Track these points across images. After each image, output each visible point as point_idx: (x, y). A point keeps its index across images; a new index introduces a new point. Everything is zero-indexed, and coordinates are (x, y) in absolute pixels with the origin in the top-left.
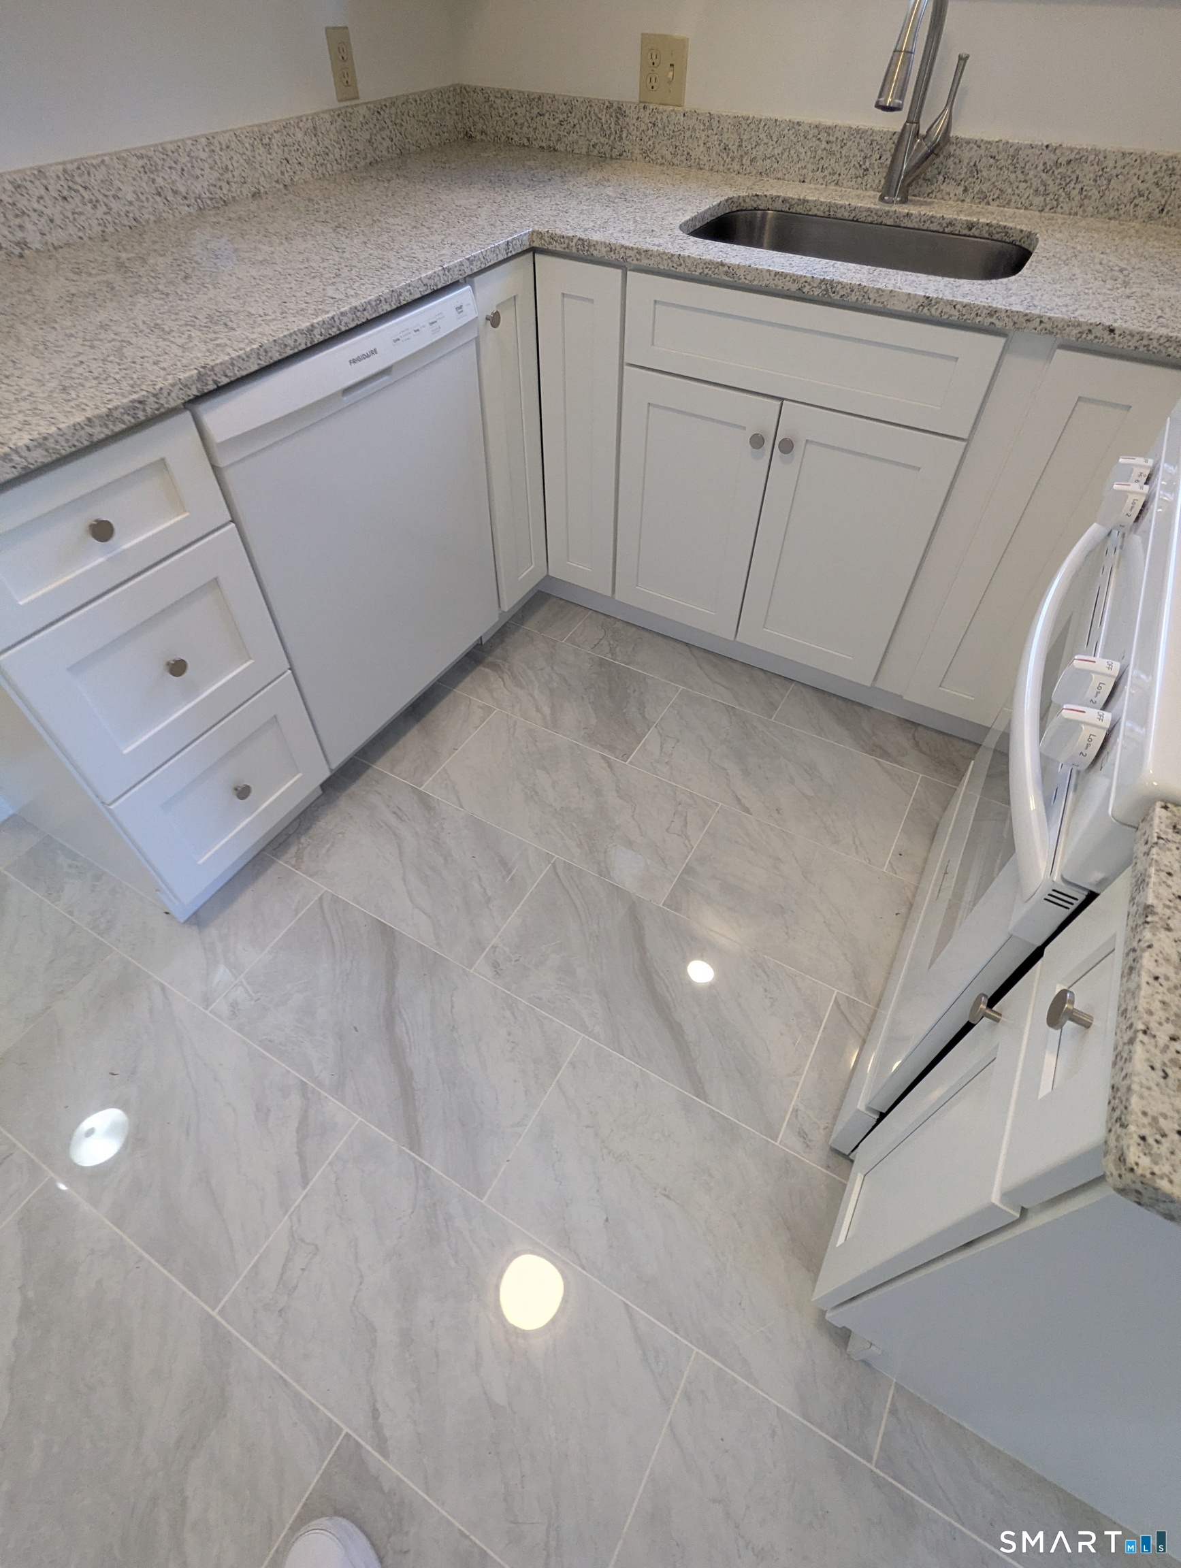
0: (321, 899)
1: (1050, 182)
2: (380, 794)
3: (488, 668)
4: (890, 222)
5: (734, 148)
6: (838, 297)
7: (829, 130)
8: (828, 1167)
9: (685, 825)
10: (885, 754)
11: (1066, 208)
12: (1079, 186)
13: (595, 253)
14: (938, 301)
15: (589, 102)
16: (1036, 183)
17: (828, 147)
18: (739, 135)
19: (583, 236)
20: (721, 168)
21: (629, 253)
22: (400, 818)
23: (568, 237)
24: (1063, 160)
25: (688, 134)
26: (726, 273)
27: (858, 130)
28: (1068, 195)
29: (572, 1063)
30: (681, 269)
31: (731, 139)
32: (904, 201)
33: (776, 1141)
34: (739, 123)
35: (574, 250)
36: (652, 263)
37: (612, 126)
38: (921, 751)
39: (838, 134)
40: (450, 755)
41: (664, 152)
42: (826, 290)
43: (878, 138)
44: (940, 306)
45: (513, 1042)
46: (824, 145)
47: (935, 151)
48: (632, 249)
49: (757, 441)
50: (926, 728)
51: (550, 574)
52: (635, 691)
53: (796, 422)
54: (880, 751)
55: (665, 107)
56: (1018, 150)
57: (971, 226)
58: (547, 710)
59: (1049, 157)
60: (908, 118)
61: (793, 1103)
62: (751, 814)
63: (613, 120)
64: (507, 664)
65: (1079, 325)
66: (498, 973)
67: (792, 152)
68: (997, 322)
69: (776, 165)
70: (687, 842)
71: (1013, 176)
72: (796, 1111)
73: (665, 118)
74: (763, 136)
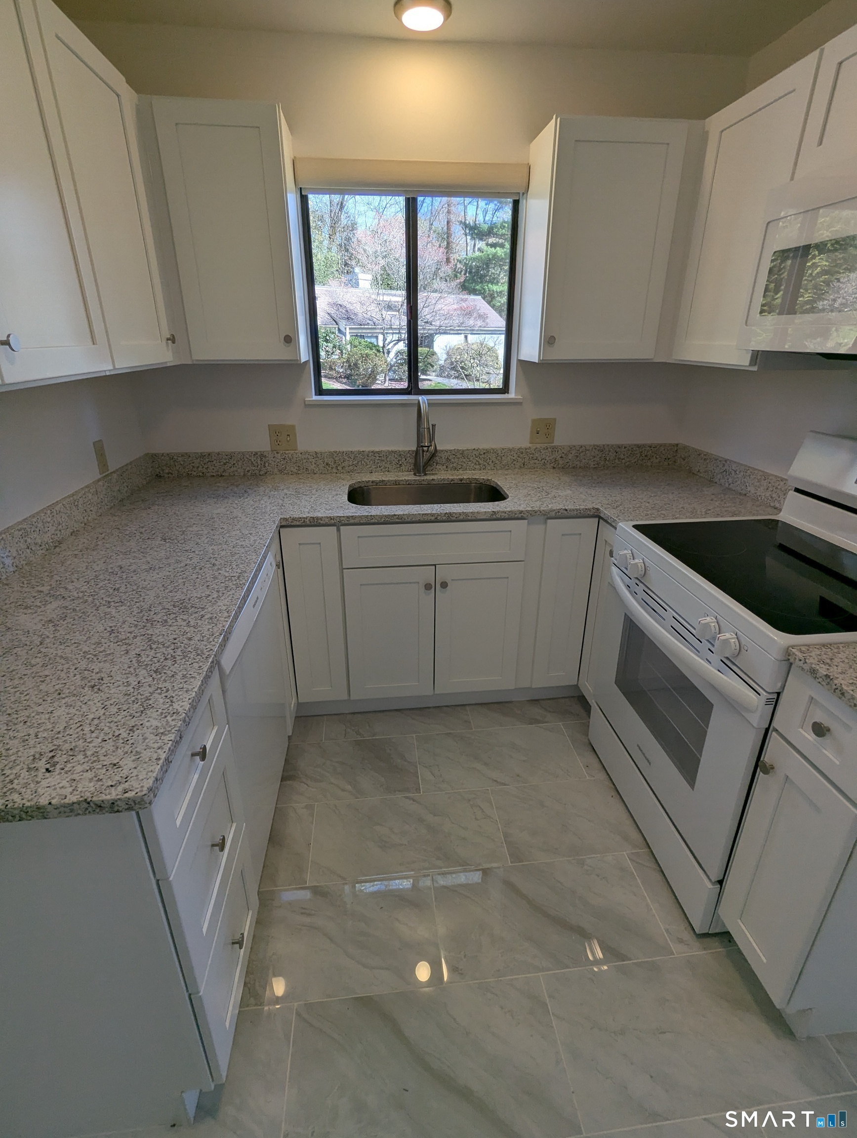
0: (298, 1014)
1: (479, 460)
2: (280, 907)
3: (289, 780)
4: (426, 483)
5: (332, 464)
6: (455, 518)
7: (378, 452)
8: (705, 949)
9: (483, 811)
10: (537, 722)
11: (489, 468)
12: (491, 460)
13: (321, 522)
14: (498, 512)
15: (243, 454)
16: (474, 461)
17: (380, 458)
18: (334, 458)
19: (312, 516)
20: (327, 472)
21: (342, 519)
22: (309, 915)
23: (304, 518)
24: (482, 453)
25: (305, 461)
26: (398, 518)
27: (393, 452)
28: (488, 464)
29: (550, 997)
30: (373, 521)
31: (330, 461)
32: (426, 474)
33: (674, 955)
34: (332, 454)
35: (308, 522)
36: (356, 521)
37: (259, 462)
38: (550, 712)
39: (383, 453)
40: (309, 850)
41: (292, 469)
42: (448, 516)
43: (402, 453)
44: (500, 514)
45: (509, 1011)
46: (378, 458)
47: (433, 455)
48: (344, 517)
49: (428, 587)
50: (543, 700)
51: (300, 701)
52: (390, 749)
53: (443, 573)
54: (533, 721)
55: (289, 451)
56: (463, 451)
57: (461, 480)
58: (349, 787)
59: (477, 453)
60: (418, 445)
61: (663, 928)
62: (508, 785)
63: (259, 459)
64: (299, 772)
65: (554, 510)
66: (462, 974)
67: (363, 462)
68: (524, 515)
69: (355, 468)
70: (492, 820)
71: (464, 460)
72: (667, 931)
73: (290, 455)
74: (346, 458)
